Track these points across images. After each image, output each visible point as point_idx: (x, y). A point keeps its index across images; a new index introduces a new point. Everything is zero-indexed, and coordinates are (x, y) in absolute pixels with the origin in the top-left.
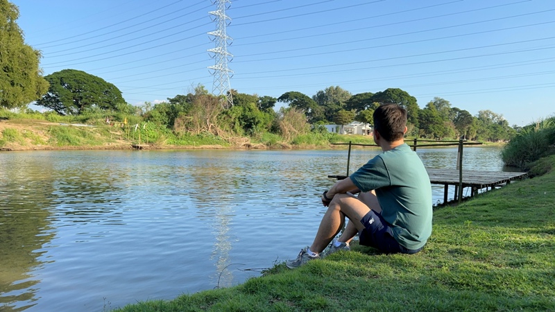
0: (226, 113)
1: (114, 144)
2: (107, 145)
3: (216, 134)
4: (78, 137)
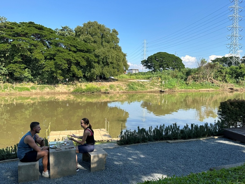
0: (220, 71)
1: (152, 90)
2: (149, 90)
3: (212, 83)
4: (137, 87)
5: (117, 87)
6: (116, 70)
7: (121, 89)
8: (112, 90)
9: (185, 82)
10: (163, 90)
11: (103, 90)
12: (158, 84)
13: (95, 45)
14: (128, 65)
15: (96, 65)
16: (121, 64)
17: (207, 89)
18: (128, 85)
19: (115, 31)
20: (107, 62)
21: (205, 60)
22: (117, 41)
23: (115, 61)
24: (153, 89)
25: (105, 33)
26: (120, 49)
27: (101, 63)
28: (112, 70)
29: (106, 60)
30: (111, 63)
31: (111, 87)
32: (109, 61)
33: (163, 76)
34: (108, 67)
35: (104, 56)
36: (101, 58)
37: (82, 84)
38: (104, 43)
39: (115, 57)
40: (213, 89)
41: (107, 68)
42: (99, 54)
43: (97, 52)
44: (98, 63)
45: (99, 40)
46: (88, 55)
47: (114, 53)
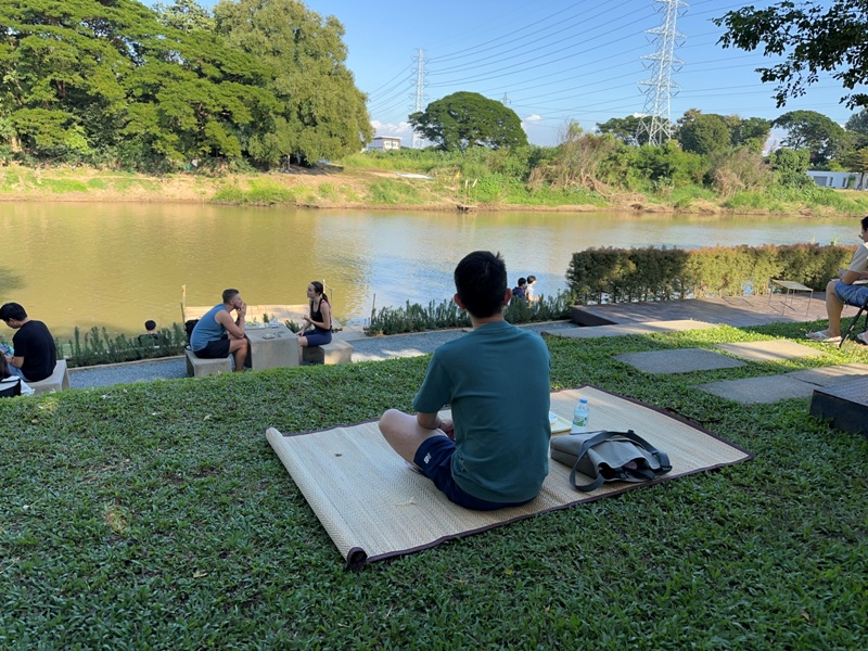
2: (428, 204)
3: (592, 189)
4: (397, 194)
5: (342, 191)
6: (337, 140)
7: (352, 197)
8: (328, 200)
9: (522, 185)
10: (464, 206)
11: (301, 198)
12: (453, 189)
13: (276, 61)
14: (371, 128)
15: (280, 121)
16: (353, 123)
17: (579, 207)
18: (373, 187)
19: (334, 23)
20: (311, 114)
21: (579, 126)
22: (341, 53)
23: (334, 115)
24: (440, 200)
25: (305, 27)
26: (348, 77)
27: (294, 116)
28: (327, 140)
29: (310, 109)
30: (325, 119)
31: (323, 190)
32: (318, 113)
33: (467, 166)
34: (315, 132)
35: (304, 96)
36: (295, 104)
37: (238, 177)
38: (303, 59)
39: (335, 99)
40: (592, 207)
41: (312, 134)
42: (289, 91)
43: (282, 83)
44: (286, 115)
45: (289, 48)
46: (254, 90)
47: (332, 91)
